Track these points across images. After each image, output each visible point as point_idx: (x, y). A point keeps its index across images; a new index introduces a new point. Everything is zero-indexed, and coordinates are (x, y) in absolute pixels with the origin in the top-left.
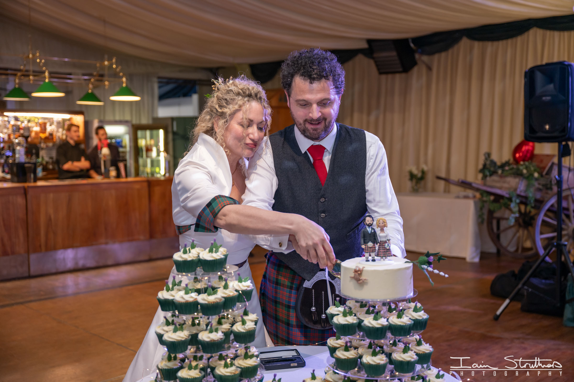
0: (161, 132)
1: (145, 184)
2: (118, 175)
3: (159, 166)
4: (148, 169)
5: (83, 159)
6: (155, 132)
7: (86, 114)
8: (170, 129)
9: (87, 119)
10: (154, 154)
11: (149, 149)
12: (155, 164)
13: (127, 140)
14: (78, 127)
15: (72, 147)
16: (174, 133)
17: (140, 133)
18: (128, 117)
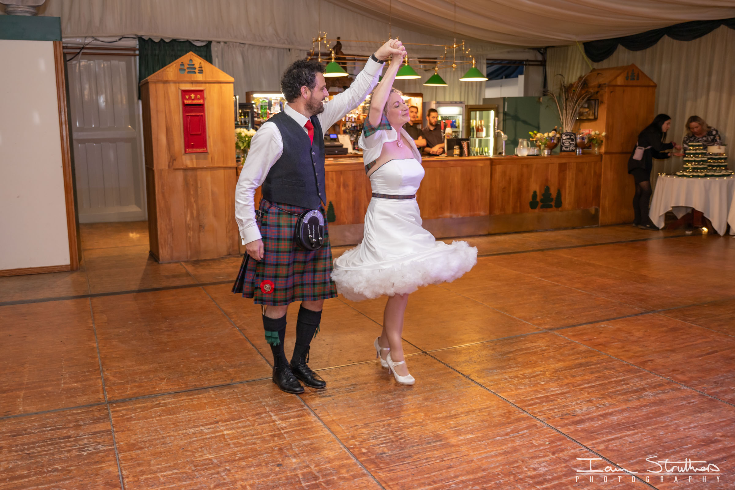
0: (492, 113)
1: (489, 162)
2: (461, 154)
3: (487, 145)
4: (477, 148)
5: (420, 138)
6: (485, 113)
7: (424, 95)
8: (501, 110)
9: (424, 101)
10: (484, 134)
11: (479, 130)
12: (483, 144)
13: (460, 121)
14: (416, 108)
15: (411, 126)
16: (505, 114)
17: (473, 113)
18: (457, 99)
